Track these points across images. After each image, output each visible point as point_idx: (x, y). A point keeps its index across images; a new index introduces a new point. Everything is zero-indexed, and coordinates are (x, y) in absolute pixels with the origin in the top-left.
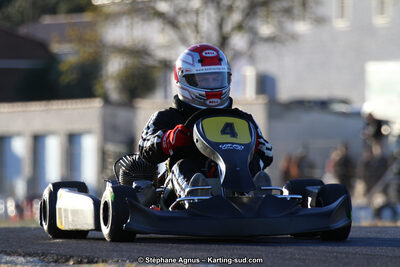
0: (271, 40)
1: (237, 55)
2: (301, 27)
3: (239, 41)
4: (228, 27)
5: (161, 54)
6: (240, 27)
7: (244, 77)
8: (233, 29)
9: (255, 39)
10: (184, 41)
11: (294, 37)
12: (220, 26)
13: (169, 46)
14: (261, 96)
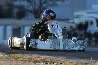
2: (58, 3)
3: (44, 5)
4: (42, 2)
5: (27, 8)
6: (45, 2)
10: (32, 5)
11: (57, 5)
12: (40, 2)
13: (29, 6)
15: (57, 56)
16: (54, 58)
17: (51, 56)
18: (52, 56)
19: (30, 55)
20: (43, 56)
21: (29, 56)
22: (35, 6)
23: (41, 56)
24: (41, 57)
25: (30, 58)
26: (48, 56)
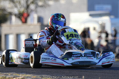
0: (42, 6)
1: (32, 11)
2: (51, 3)
3: (32, 7)
4: (29, 2)
5: (9, 10)
6: (33, 3)
7: (34, 17)
8: (31, 3)
9: (37, 6)
10: (16, 6)
11: (49, 6)
12: (27, 2)
13: (12, 8)
14: (39, 23)
15: (39, 75)
16: (36, 77)
17: (31, 75)
18: (33, 75)
19: (5, 74)
20: (21, 75)
21: (4, 76)
22: (21, 8)
23: (18, 75)
24: (19, 77)
25: (4, 77)
26: (28, 75)
